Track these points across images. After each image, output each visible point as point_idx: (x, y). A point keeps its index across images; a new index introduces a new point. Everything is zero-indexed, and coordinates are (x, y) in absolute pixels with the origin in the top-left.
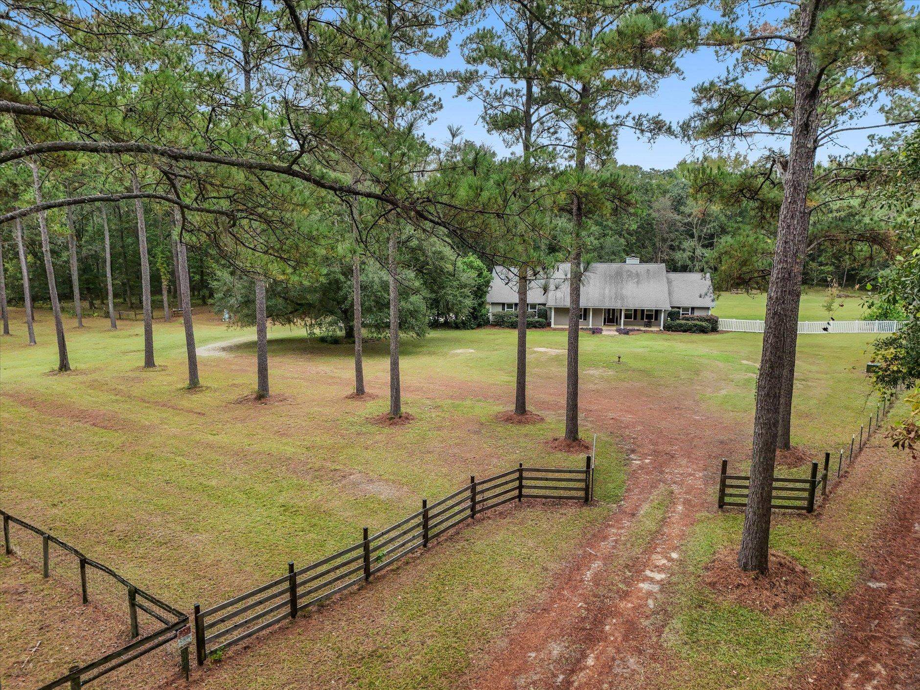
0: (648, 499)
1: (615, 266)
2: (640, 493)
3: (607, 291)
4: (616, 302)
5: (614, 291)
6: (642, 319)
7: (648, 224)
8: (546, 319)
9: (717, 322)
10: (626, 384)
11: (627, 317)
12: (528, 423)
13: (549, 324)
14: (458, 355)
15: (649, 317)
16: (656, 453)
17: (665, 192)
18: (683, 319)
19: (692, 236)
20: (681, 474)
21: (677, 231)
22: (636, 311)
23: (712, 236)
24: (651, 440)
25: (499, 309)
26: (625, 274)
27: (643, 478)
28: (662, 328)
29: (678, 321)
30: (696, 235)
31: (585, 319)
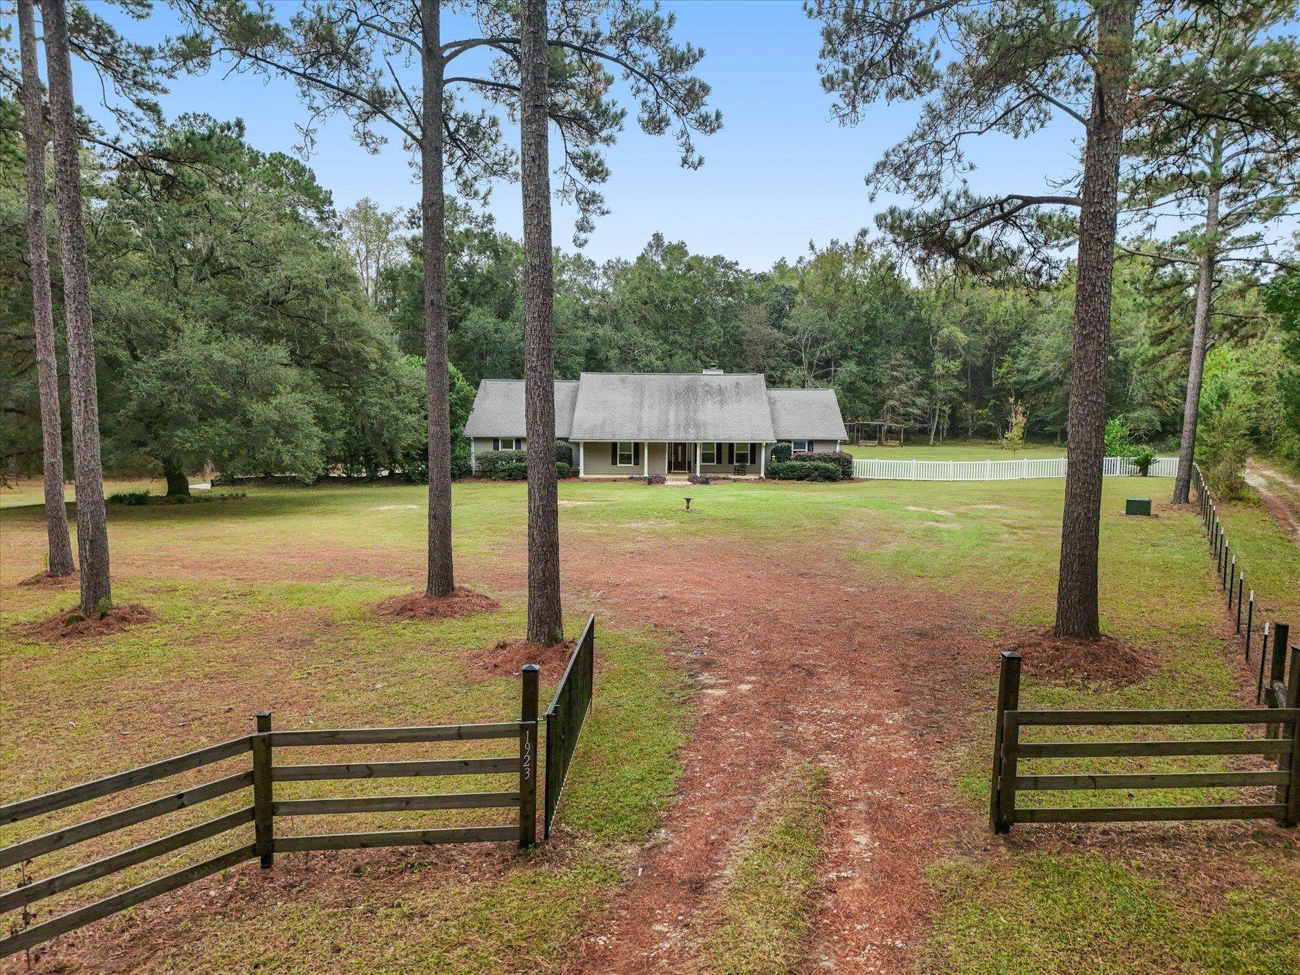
0: (748, 811)
1: (684, 378)
2: (726, 791)
3: (672, 416)
4: (686, 432)
5: (683, 414)
6: (731, 462)
7: (737, 342)
8: (571, 463)
9: (850, 462)
10: (698, 540)
11: (706, 458)
12: (452, 614)
13: (576, 474)
14: (383, 512)
15: (742, 458)
16: (767, 667)
17: (758, 301)
18: (796, 459)
19: (800, 363)
20: (844, 720)
21: (778, 355)
22: (719, 445)
23: (828, 362)
24: (752, 637)
25: (488, 448)
26: (700, 389)
27: (735, 736)
28: (762, 475)
29: (788, 463)
30: (805, 362)
31: (636, 463)
